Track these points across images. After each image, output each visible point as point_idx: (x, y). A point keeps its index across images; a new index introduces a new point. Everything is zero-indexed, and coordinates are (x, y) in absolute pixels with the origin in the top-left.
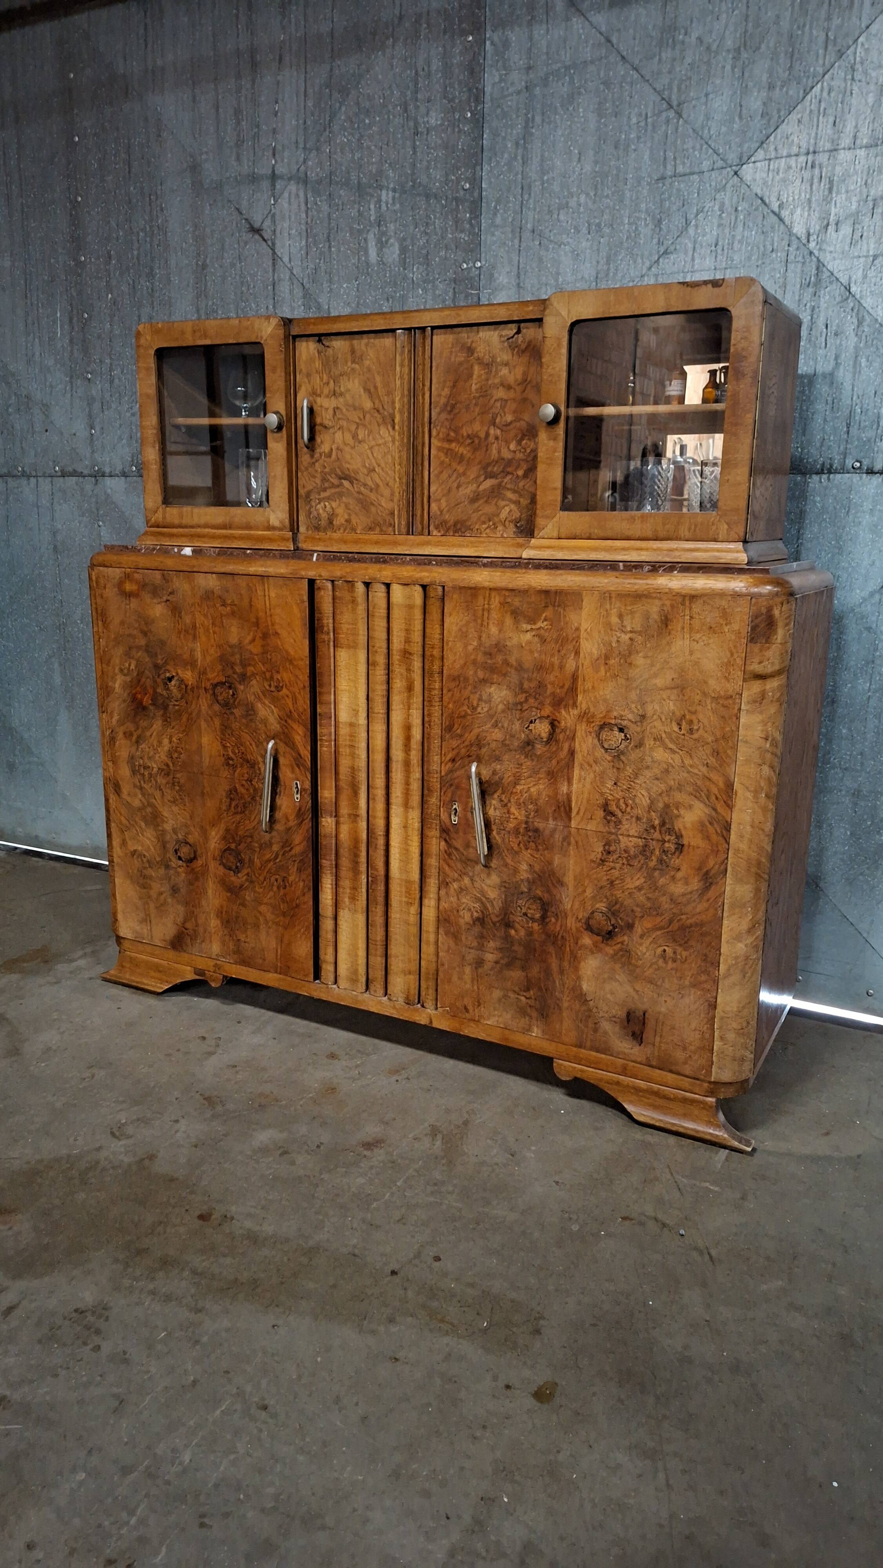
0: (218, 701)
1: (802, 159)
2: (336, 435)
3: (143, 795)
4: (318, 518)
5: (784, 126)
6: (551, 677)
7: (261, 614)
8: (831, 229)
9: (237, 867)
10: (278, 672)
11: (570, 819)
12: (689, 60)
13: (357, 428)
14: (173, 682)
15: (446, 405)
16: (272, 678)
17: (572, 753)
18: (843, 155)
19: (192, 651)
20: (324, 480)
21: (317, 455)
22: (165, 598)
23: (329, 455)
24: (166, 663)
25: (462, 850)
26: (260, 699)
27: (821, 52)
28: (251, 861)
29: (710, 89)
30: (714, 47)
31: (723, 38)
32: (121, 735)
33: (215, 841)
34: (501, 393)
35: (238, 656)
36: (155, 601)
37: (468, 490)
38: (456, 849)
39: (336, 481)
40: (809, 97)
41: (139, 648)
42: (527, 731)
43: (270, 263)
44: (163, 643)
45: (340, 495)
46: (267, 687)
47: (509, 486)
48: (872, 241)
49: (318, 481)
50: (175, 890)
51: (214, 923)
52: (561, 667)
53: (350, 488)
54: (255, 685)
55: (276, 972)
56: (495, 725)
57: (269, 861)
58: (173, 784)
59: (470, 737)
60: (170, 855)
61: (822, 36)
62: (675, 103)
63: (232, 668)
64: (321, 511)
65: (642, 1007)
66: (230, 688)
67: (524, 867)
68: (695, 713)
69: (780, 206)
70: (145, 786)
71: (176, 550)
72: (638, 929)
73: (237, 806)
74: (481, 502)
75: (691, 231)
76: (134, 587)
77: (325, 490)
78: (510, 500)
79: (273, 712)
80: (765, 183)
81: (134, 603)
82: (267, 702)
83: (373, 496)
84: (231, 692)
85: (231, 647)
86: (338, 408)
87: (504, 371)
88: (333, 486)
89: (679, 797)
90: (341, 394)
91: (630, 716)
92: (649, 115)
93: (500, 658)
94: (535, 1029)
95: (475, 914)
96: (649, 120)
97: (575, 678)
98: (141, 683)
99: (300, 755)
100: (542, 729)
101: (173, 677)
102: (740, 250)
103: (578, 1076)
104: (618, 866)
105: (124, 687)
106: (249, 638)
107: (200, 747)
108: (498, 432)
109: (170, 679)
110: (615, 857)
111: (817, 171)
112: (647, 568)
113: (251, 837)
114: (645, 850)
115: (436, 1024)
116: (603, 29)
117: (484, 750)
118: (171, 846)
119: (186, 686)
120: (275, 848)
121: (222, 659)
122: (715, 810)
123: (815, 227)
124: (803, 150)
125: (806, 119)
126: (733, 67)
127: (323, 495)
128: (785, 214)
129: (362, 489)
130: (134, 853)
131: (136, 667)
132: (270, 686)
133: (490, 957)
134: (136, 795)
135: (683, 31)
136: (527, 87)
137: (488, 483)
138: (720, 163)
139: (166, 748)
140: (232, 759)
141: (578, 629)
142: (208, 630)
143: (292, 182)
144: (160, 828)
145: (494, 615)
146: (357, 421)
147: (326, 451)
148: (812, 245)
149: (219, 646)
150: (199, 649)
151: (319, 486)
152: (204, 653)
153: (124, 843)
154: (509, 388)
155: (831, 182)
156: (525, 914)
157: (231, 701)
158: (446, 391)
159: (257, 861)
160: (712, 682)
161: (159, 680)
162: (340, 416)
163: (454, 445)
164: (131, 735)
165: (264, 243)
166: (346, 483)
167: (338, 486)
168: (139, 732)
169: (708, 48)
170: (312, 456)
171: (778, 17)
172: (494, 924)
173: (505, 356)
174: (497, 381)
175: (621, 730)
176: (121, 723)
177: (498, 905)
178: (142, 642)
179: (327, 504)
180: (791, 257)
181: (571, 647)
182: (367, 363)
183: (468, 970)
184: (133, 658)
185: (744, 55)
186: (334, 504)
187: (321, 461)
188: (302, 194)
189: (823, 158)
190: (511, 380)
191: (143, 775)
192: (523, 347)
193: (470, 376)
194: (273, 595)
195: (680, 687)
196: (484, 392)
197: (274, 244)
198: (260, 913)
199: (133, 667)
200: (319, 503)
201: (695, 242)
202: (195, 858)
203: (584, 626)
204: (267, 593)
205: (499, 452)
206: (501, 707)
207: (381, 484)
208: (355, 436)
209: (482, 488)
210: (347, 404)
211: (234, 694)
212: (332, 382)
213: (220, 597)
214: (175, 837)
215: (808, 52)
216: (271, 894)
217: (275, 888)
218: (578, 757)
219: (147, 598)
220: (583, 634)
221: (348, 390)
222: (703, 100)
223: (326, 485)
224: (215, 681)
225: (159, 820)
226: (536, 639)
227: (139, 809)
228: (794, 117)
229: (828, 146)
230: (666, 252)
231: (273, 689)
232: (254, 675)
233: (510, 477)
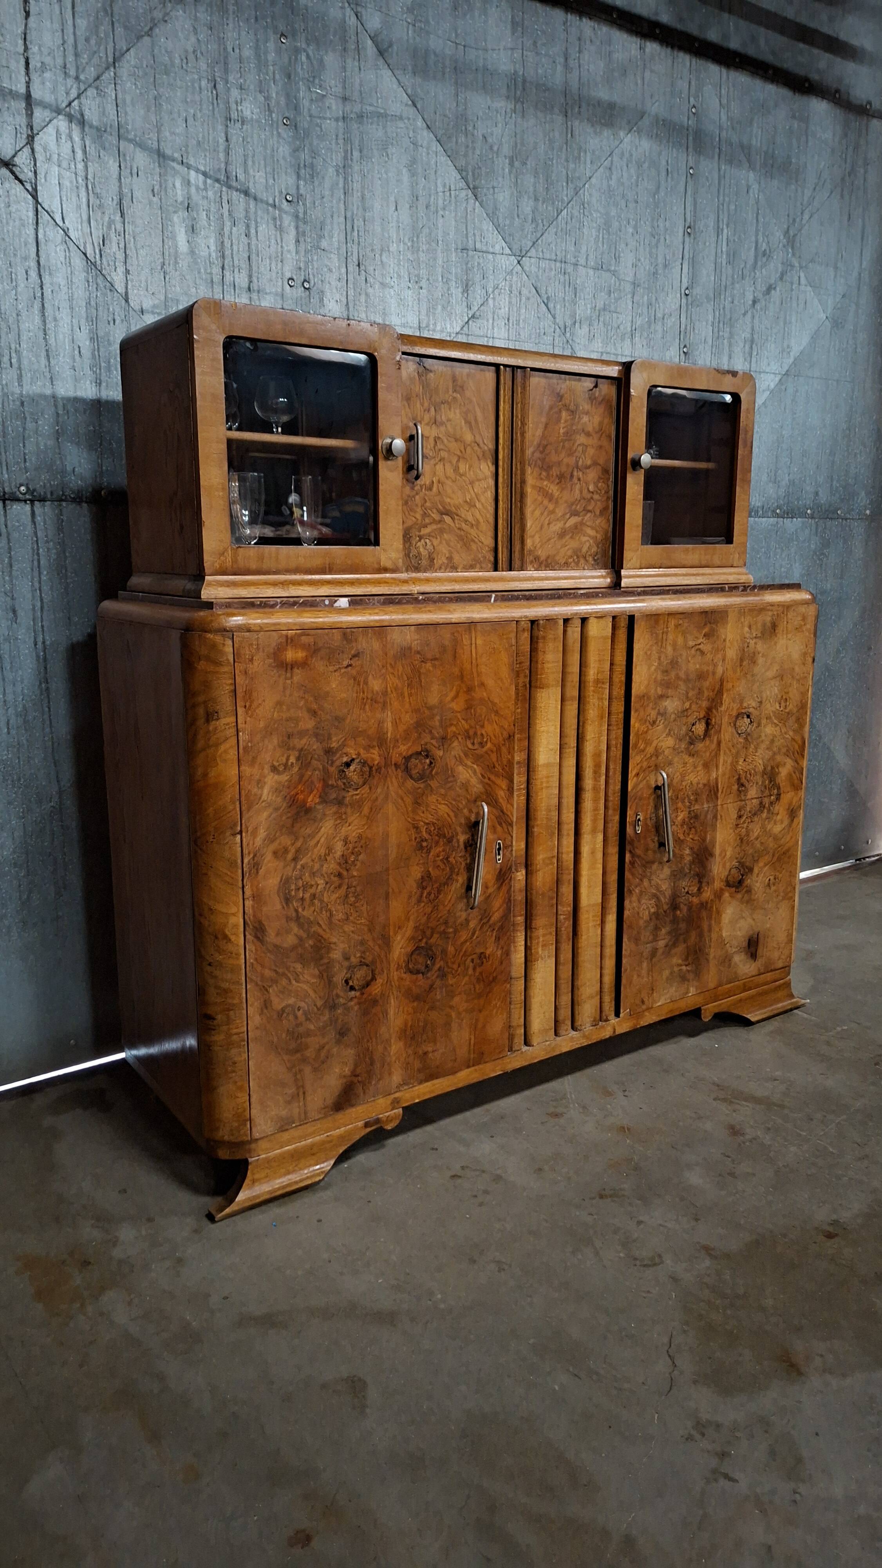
0: (411, 777)
1: (558, 264)
2: (437, 467)
3: (301, 926)
4: (419, 556)
5: (546, 234)
6: (707, 684)
7: (467, 666)
8: (577, 325)
9: (427, 966)
10: (483, 726)
11: (717, 798)
12: (478, 152)
13: (458, 461)
14: (352, 768)
15: (539, 445)
16: (475, 733)
17: (719, 743)
18: (582, 270)
19: (380, 723)
20: (425, 515)
21: (417, 488)
22: (345, 663)
23: (430, 489)
24: (344, 745)
25: (642, 855)
26: (461, 762)
27: (565, 184)
28: (444, 952)
29: (495, 184)
30: (495, 148)
31: (501, 144)
32: (269, 856)
33: (400, 947)
34: (581, 439)
35: (438, 718)
36: (331, 668)
37: (557, 527)
38: (639, 857)
39: (436, 516)
40: (560, 217)
41: (302, 734)
42: (691, 734)
43: (31, 214)
44: (339, 719)
45: (441, 531)
46: (470, 746)
47: (588, 523)
48: (599, 341)
49: (418, 516)
50: (342, 1033)
51: (396, 1047)
52: (714, 673)
53: (452, 524)
54: (457, 748)
55: (468, 1067)
56: (669, 734)
57: (466, 941)
58: (347, 896)
59: (650, 750)
60: (340, 990)
61: (564, 172)
62: (471, 186)
63: (431, 732)
64: (422, 550)
65: (756, 930)
66: (427, 756)
67: (687, 851)
68: (788, 693)
69: (548, 298)
70: (305, 913)
71: (327, 602)
72: (756, 870)
73: (429, 894)
74: (567, 537)
75: (491, 301)
76: (300, 655)
77: (425, 526)
78: (590, 536)
79: (475, 772)
80: (537, 276)
81: (298, 675)
82: (469, 763)
83: (473, 532)
84: (428, 761)
85: (430, 708)
86: (439, 438)
87: (585, 419)
88: (434, 522)
89: (779, 758)
90: (442, 423)
91: (754, 704)
92: (453, 188)
93: (673, 675)
94: (691, 989)
95: (652, 910)
96: (453, 193)
97: (722, 681)
98: (306, 778)
99: (502, 811)
100: (700, 728)
101: (353, 760)
102: (524, 328)
103: (717, 1011)
104: (745, 825)
105: (276, 791)
106: (452, 694)
107: (386, 836)
108: (580, 474)
109: (348, 765)
110: (744, 818)
111: (567, 276)
112: (741, 589)
113: (446, 923)
114: (762, 805)
115: (619, 1031)
116: (409, 91)
117: (660, 758)
118: (339, 978)
119: (371, 768)
120: (472, 925)
121: (420, 726)
122: (796, 761)
123: (569, 323)
124: (559, 258)
125: (559, 233)
126: (510, 172)
127: (424, 531)
128: (551, 305)
129: (464, 525)
130: (281, 1013)
131: (298, 759)
132: (473, 744)
133: (661, 944)
134: (288, 931)
135: (472, 125)
136: (344, 118)
137: (573, 520)
138: (508, 251)
139: (339, 854)
140: (426, 840)
141: (725, 640)
142: (402, 694)
143: (60, 117)
144: (326, 961)
145: (671, 637)
146: (459, 453)
147: (427, 483)
148: (568, 335)
149: (417, 711)
150: (389, 719)
151: (419, 522)
152: (395, 724)
153: (266, 1004)
154: (588, 434)
155: (575, 288)
156: (688, 893)
157: (428, 772)
158: (539, 432)
159: (451, 949)
160: (797, 669)
161: (332, 769)
162: (442, 447)
163: (545, 483)
164: (286, 851)
165: (19, 187)
166: (447, 519)
167: (440, 521)
168: (299, 844)
169: (491, 148)
170: (412, 488)
171: (536, 143)
172: (665, 912)
173: (586, 406)
174: (580, 427)
175: (748, 717)
176: (270, 839)
177: (668, 893)
178: (309, 724)
179: (427, 541)
180: (556, 342)
181: (720, 656)
182: (468, 393)
183: (645, 965)
184: (294, 748)
185: (517, 164)
186: (436, 542)
187: (421, 494)
188: (76, 138)
189: (570, 269)
190: (590, 428)
191: (302, 899)
192: (600, 399)
193: (559, 420)
194: (479, 642)
195: (781, 677)
196: (569, 435)
197: (36, 190)
198: (451, 1007)
199: (292, 760)
200: (420, 540)
201: (494, 313)
202: (374, 978)
203: (730, 637)
204: (473, 642)
205: (581, 492)
206: (673, 716)
207: (481, 520)
208: (456, 469)
209: (568, 525)
210: (448, 435)
211: (431, 763)
212: (433, 409)
213: (418, 653)
214: (346, 964)
215: (557, 181)
216: (466, 978)
217: (470, 971)
218: (723, 745)
219: (320, 665)
220: (728, 644)
221: (449, 420)
222: (491, 190)
223: (427, 520)
224: (410, 753)
225: (323, 951)
226: (698, 652)
227: (294, 948)
228: (552, 230)
229: (573, 260)
230: (473, 316)
231: (476, 747)
232: (455, 736)
233: (589, 515)
